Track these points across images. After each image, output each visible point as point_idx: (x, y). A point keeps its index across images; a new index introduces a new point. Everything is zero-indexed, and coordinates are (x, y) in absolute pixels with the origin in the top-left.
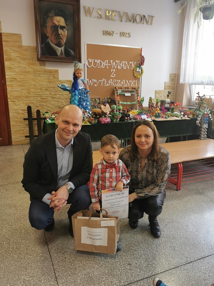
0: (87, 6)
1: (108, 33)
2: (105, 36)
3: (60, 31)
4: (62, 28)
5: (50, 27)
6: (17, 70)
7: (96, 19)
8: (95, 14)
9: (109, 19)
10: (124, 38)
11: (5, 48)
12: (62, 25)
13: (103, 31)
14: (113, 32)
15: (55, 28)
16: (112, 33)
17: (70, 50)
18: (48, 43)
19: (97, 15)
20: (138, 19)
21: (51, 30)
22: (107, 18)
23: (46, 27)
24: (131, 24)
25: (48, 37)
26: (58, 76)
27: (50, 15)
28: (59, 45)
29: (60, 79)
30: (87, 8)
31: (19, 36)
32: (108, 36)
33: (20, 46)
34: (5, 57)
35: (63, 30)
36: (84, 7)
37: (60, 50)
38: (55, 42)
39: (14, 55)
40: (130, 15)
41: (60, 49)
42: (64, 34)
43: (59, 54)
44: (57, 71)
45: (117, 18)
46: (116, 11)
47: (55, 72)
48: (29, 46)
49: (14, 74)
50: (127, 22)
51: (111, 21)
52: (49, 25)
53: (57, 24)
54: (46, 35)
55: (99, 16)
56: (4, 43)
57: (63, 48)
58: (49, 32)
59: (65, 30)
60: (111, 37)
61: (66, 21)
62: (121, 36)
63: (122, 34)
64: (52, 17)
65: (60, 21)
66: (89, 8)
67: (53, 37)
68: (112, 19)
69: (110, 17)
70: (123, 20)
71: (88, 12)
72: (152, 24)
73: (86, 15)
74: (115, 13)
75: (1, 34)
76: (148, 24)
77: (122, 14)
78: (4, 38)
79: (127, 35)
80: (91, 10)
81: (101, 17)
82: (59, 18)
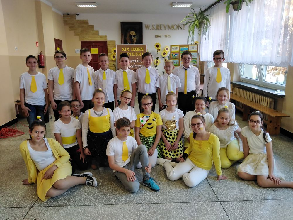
0: (147, 24)
1: (158, 36)
2: (156, 38)
3: (133, 38)
4: (134, 36)
7: (151, 30)
8: (151, 27)
9: (158, 29)
10: (167, 38)
13: (155, 36)
14: (161, 35)
15: (131, 36)
19: (152, 28)
20: (175, 27)
22: (157, 29)
23: (126, 36)
24: (171, 30)
25: (127, 41)
27: (129, 31)
30: (147, 25)
31: (114, 42)
32: (158, 38)
35: (134, 37)
36: (145, 25)
40: (170, 26)
42: (135, 39)
45: (163, 28)
46: (162, 25)
50: (168, 29)
51: (160, 30)
52: (128, 35)
53: (132, 35)
54: (126, 40)
56: (108, 45)
58: (128, 38)
60: (160, 38)
63: (166, 36)
65: (133, 33)
68: (160, 29)
69: (159, 28)
70: (166, 29)
71: (147, 27)
72: (184, 29)
73: (146, 29)
74: (162, 26)
75: (107, 41)
76: (182, 29)
77: (165, 26)
78: (108, 43)
79: (169, 36)
80: (149, 26)
81: (154, 28)
82: (132, 32)
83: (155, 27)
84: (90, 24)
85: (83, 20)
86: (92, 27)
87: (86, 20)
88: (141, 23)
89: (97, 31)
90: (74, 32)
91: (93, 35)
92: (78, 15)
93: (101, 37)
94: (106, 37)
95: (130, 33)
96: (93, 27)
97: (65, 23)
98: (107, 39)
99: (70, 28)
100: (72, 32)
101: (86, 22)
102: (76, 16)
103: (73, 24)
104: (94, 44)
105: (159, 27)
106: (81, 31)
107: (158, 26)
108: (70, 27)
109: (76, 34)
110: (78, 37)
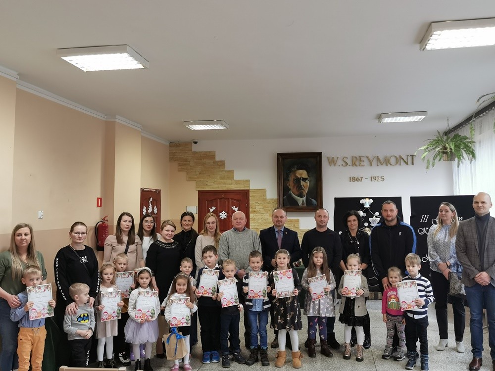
0: (331, 156)
1: (356, 179)
2: (352, 182)
3: (302, 183)
4: (304, 180)
5: (292, 181)
6: (259, 221)
7: (341, 167)
8: (340, 162)
9: (356, 166)
10: (375, 183)
11: (251, 202)
12: (304, 177)
13: (350, 178)
14: (362, 178)
15: (298, 181)
16: (360, 179)
17: (312, 199)
18: (290, 194)
20: (393, 161)
21: (294, 183)
22: (354, 164)
23: (289, 180)
24: (384, 166)
25: (290, 190)
26: (299, 225)
27: (293, 169)
28: (301, 196)
29: (300, 228)
30: (331, 158)
31: (264, 191)
32: (356, 183)
33: (265, 200)
34: (250, 209)
35: (305, 182)
36: (328, 158)
37: (301, 201)
38: (297, 193)
39: (258, 207)
40: (382, 158)
41: (301, 199)
42: (306, 185)
43: (300, 204)
44: (298, 221)
45: (366, 163)
46: (364, 157)
47: (295, 221)
48: (272, 199)
49: (257, 224)
50: (378, 166)
51: (359, 167)
52: (292, 178)
53: (299, 177)
54: (288, 187)
55: (344, 164)
56: (250, 198)
57: (304, 198)
58: (291, 185)
59: (307, 181)
60: (359, 183)
61: (308, 173)
62: (372, 181)
63: (373, 179)
64: (295, 171)
65: (303, 173)
66: (333, 158)
67: (295, 189)
68: (360, 165)
69: (357, 163)
70: (372, 165)
71: (332, 162)
72: (413, 164)
73: (331, 166)
74: (363, 159)
75: (248, 191)
76: (407, 164)
77: (371, 158)
78: (251, 194)
79: (380, 179)
80: (335, 159)
81: (347, 164)
82: (301, 171)
83: (349, 161)
84: (217, 159)
85: (207, 152)
86: (222, 164)
87: (210, 152)
88: (320, 154)
89: (232, 172)
90: (187, 174)
91: (222, 178)
92: (196, 143)
93: (238, 182)
94: (248, 181)
95: (295, 174)
96: (224, 164)
97: (172, 158)
98: (249, 187)
99: (180, 167)
100: (183, 174)
101: (211, 156)
102: (193, 144)
103: (186, 160)
104: (223, 196)
105: (357, 161)
106: (200, 173)
107: (355, 159)
108: (180, 165)
109: (190, 179)
110: (193, 184)
